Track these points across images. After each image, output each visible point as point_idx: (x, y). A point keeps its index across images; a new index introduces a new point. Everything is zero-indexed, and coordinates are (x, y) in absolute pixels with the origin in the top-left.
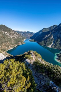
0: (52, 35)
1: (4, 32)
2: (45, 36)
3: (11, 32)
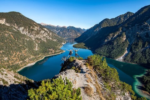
0: (124, 34)
1: (16, 28)
3: (33, 27)
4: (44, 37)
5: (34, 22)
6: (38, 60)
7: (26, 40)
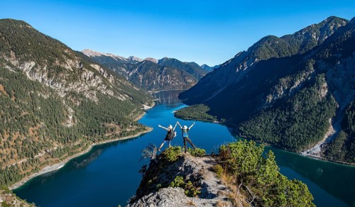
0: (322, 78)
1: (15, 63)
2: (277, 82)
3: (62, 61)
4: (92, 89)
5: (66, 47)
6: (72, 154)
7: (41, 98)
